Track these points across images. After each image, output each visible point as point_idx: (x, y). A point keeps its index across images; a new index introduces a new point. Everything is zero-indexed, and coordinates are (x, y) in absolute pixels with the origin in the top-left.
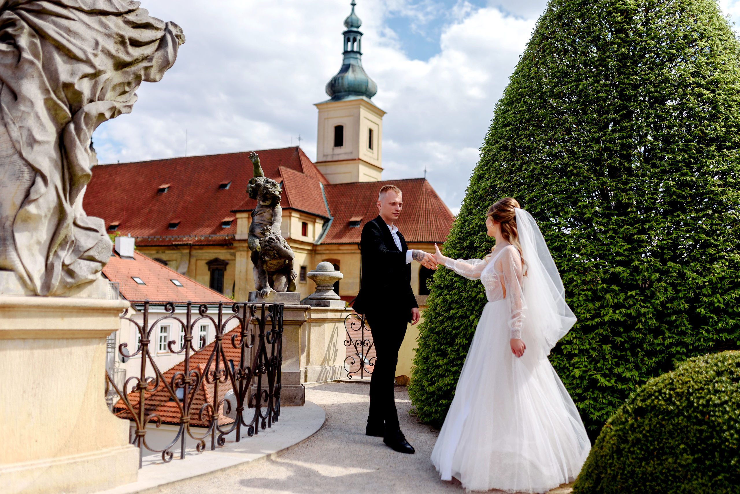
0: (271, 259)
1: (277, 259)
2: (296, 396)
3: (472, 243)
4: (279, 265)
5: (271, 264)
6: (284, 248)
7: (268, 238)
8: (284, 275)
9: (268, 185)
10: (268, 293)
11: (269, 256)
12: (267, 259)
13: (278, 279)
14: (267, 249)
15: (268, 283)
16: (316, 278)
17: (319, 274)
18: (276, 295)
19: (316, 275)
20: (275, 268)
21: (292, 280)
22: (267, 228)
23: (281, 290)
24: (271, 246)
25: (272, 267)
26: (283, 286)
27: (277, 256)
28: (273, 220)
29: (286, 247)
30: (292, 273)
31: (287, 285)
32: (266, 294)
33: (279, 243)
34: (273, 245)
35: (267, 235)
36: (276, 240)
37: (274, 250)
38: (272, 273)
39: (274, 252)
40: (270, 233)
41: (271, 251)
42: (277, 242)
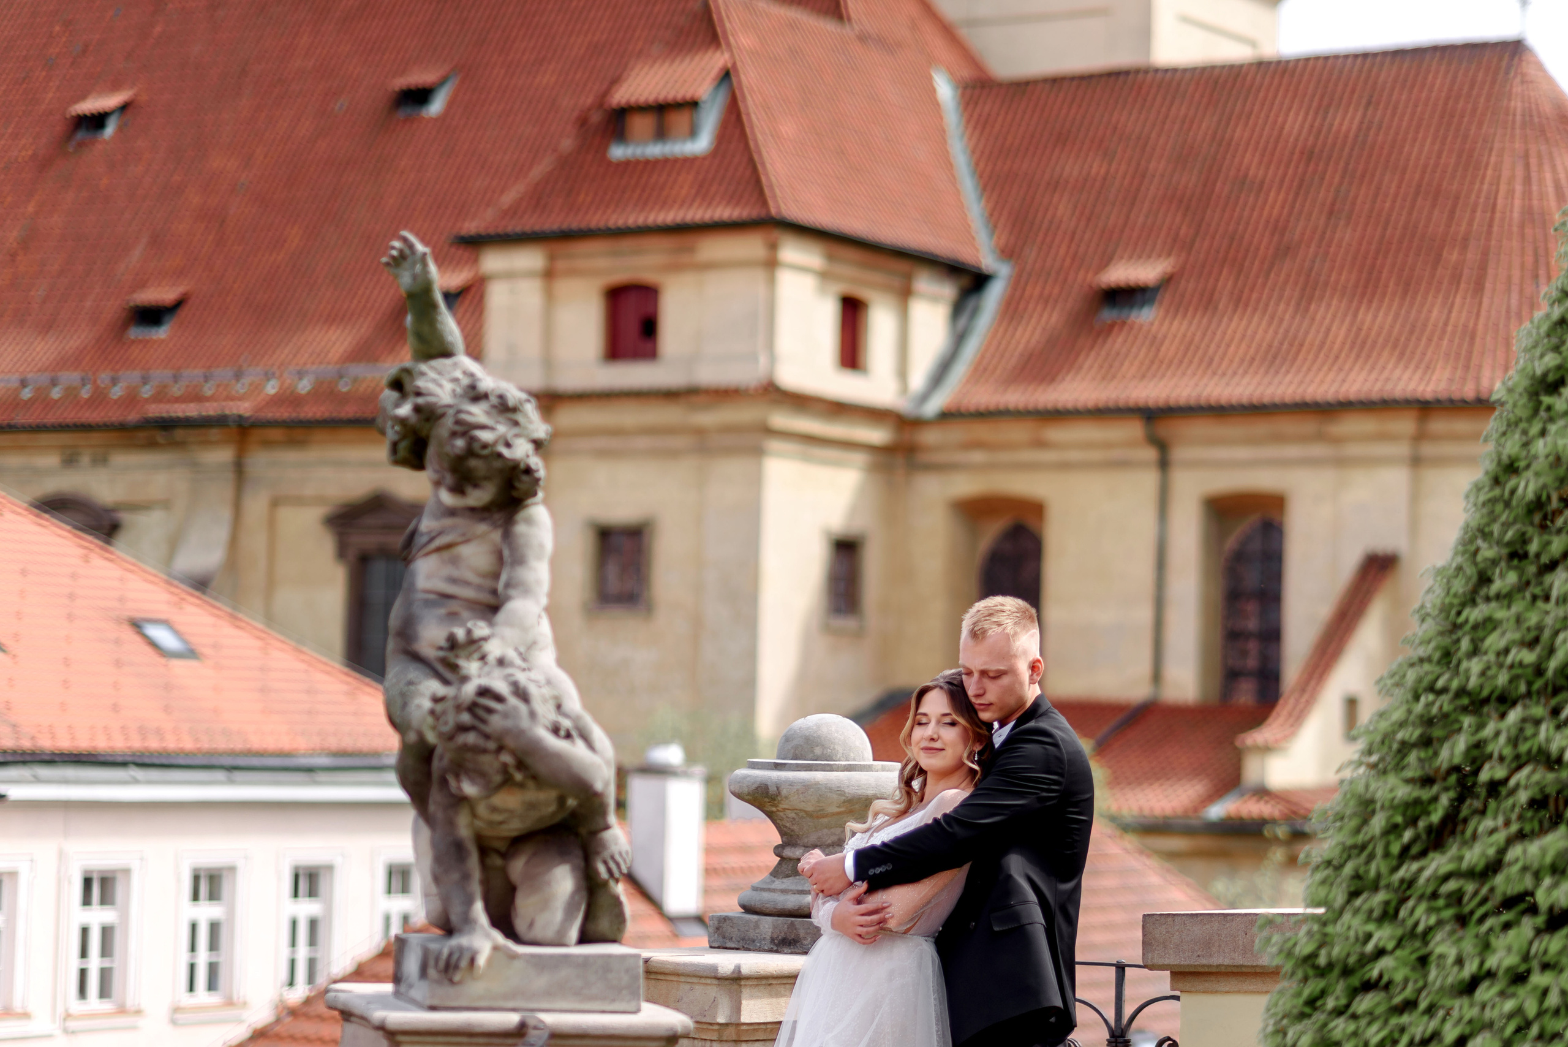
0: (492, 789)
1: (521, 786)
3: (1478, 754)
4: (534, 815)
5: (494, 809)
6: (551, 741)
7: (469, 690)
8: (563, 855)
9: (477, 413)
10: (482, 960)
11: (479, 775)
12: (469, 789)
13: (536, 881)
14: (466, 748)
15: (479, 909)
16: (776, 806)
17: (791, 783)
18: (518, 964)
19: (772, 790)
20: (515, 827)
21: (605, 884)
22: (469, 632)
23: (549, 933)
24: (487, 729)
25: (501, 823)
26: (557, 914)
27: (518, 776)
28: (508, 585)
29: (562, 733)
30: (603, 845)
31: (579, 910)
32: (472, 961)
33: (533, 715)
34: (496, 722)
35: (464, 672)
36: (513, 701)
37: (500, 749)
38: (501, 846)
39: (506, 758)
40: (483, 658)
41: (484, 751)
42: (515, 708)
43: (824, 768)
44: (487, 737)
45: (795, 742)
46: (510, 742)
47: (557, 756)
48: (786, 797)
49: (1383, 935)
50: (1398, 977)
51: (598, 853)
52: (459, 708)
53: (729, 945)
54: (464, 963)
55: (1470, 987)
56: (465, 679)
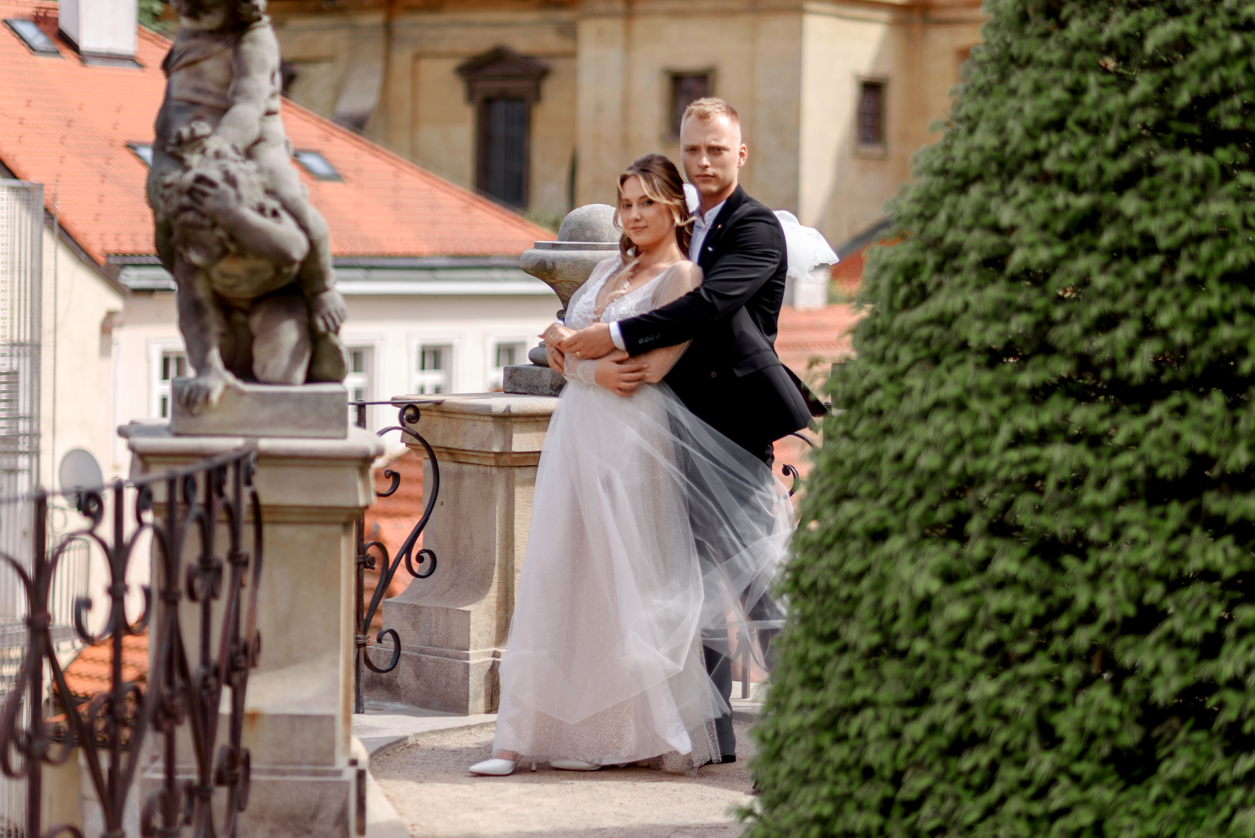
0: (215, 258)
1: (242, 255)
4: (257, 280)
5: (224, 275)
6: (255, 218)
7: (189, 177)
10: (215, 397)
11: (201, 246)
13: (267, 333)
14: (188, 224)
15: (214, 356)
16: (554, 279)
18: (246, 400)
19: (549, 265)
20: (245, 290)
21: (325, 336)
22: (192, 131)
23: (278, 375)
24: (204, 209)
25: (233, 286)
26: (284, 360)
27: (232, 248)
28: (235, 93)
29: (268, 212)
30: (321, 304)
31: (302, 356)
32: (207, 397)
33: (239, 197)
34: (210, 204)
35: (188, 163)
36: (224, 186)
37: (214, 225)
38: (244, 305)
39: (220, 233)
40: (203, 152)
41: (201, 227)
42: (225, 193)
43: (591, 248)
44: (203, 215)
45: (571, 227)
46: (221, 220)
48: (560, 271)
51: (317, 311)
52: (180, 192)
53: (519, 390)
54: (200, 399)
56: (187, 169)
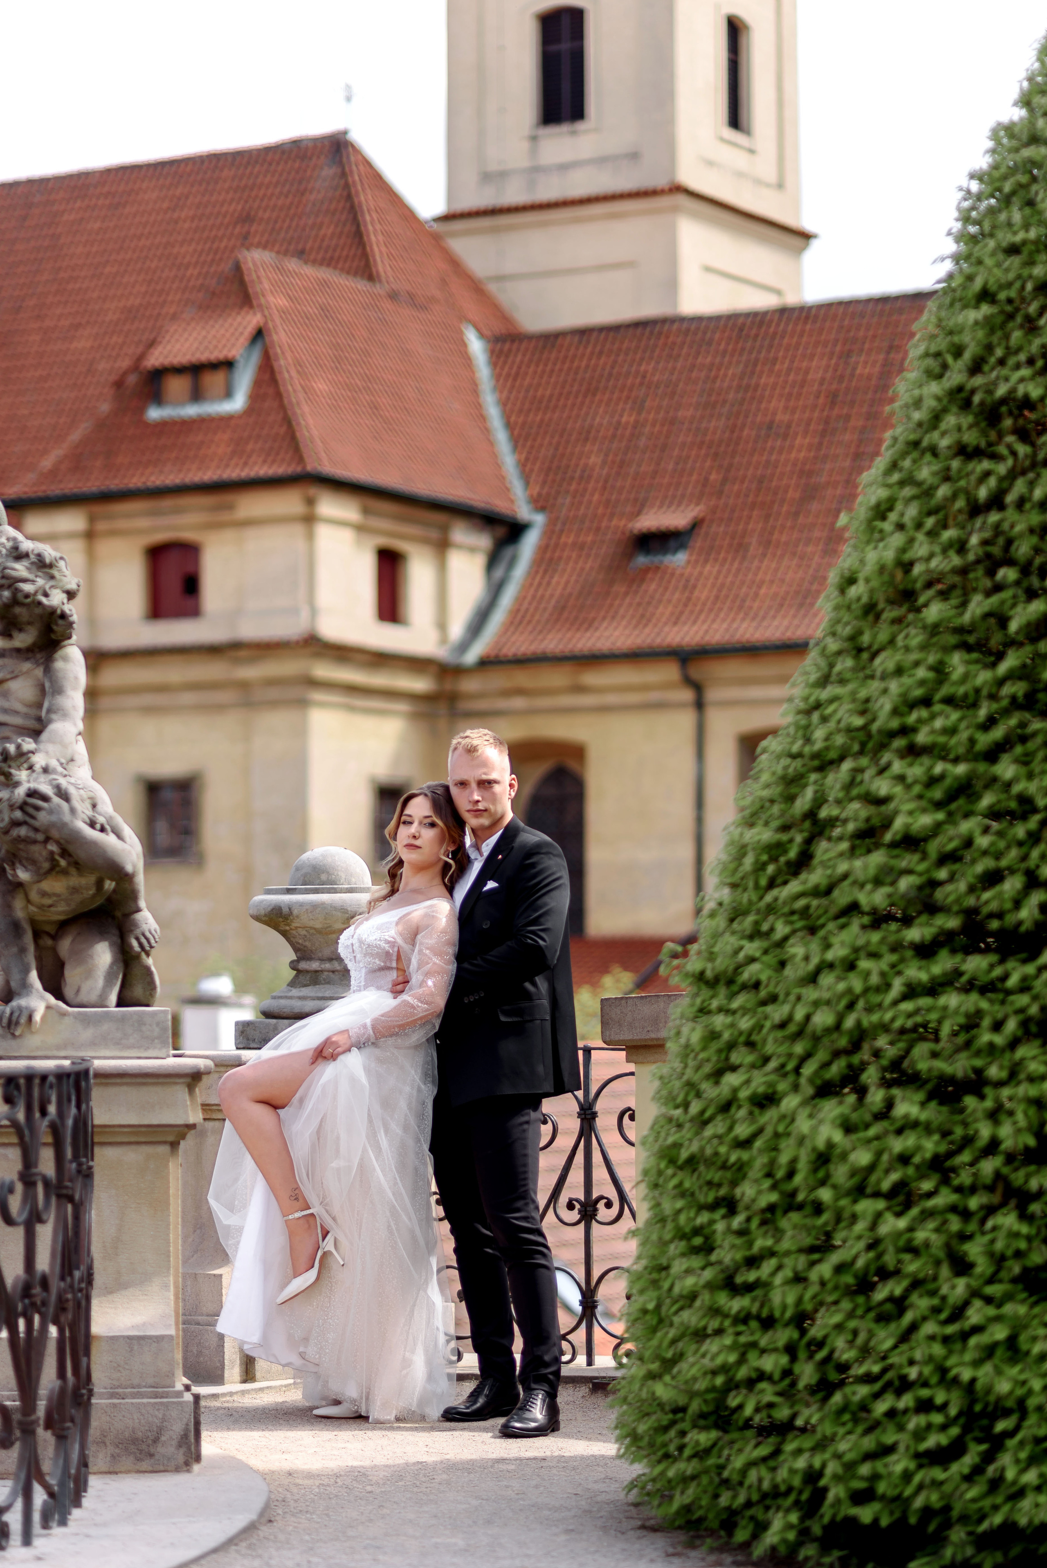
0: (42, 875)
1: (65, 872)
2: (160, 1430)
3: (820, 801)
4: (78, 898)
5: (44, 894)
6: (89, 832)
7: (20, 792)
8: (102, 935)
9: (20, 569)
10: (37, 1017)
11: (31, 862)
12: (23, 875)
13: (81, 956)
14: (19, 840)
15: (34, 976)
16: (289, 925)
17: (301, 904)
18: (67, 1020)
19: (285, 910)
20: (60, 911)
21: (138, 957)
22: (19, 747)
23: (93, 997)
24: (36, 824)
25: (50, 906)
26: (100, 982)
27: (63, 863)
28: (49, 711)
29: (98, 826)
30: (135, 925)
31: (117, 978)
32: (30, 1018)
33: (73, 811)
34: (43, 818)
35: (16, 778)
36: (56, 800)
37: (47, 839)
38: (51, 929)
39: (52, 847)
40: (31, 768)
41: (35, 842)
42: (59, 806)
43: (329, 891)
44: (36, 830)
45: (304, 871)
46: (55, 834)
47: (94, 844)
48: (297, 917)
49: (752, 948)
50: (763, 977)
51: (132, 931)
52: (12, 807)
53: (252, 1045)
54: (23, 1020)
55: (813, 979)
56: (17, 784)
